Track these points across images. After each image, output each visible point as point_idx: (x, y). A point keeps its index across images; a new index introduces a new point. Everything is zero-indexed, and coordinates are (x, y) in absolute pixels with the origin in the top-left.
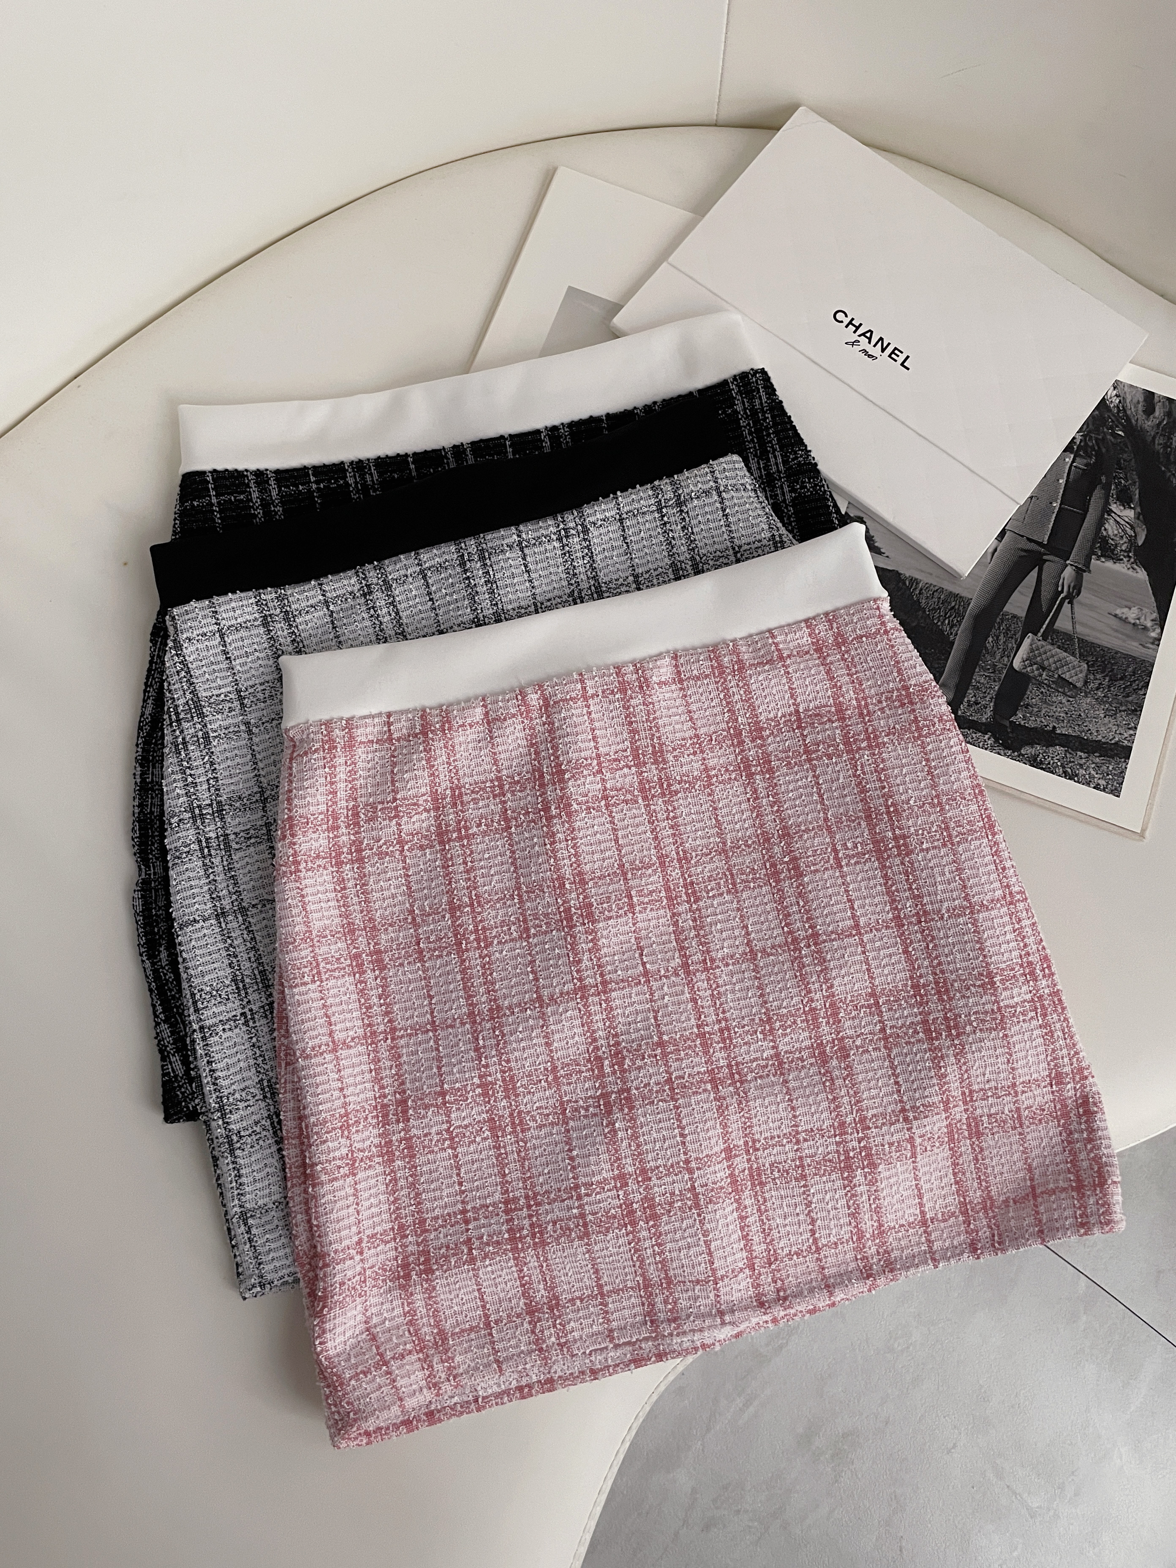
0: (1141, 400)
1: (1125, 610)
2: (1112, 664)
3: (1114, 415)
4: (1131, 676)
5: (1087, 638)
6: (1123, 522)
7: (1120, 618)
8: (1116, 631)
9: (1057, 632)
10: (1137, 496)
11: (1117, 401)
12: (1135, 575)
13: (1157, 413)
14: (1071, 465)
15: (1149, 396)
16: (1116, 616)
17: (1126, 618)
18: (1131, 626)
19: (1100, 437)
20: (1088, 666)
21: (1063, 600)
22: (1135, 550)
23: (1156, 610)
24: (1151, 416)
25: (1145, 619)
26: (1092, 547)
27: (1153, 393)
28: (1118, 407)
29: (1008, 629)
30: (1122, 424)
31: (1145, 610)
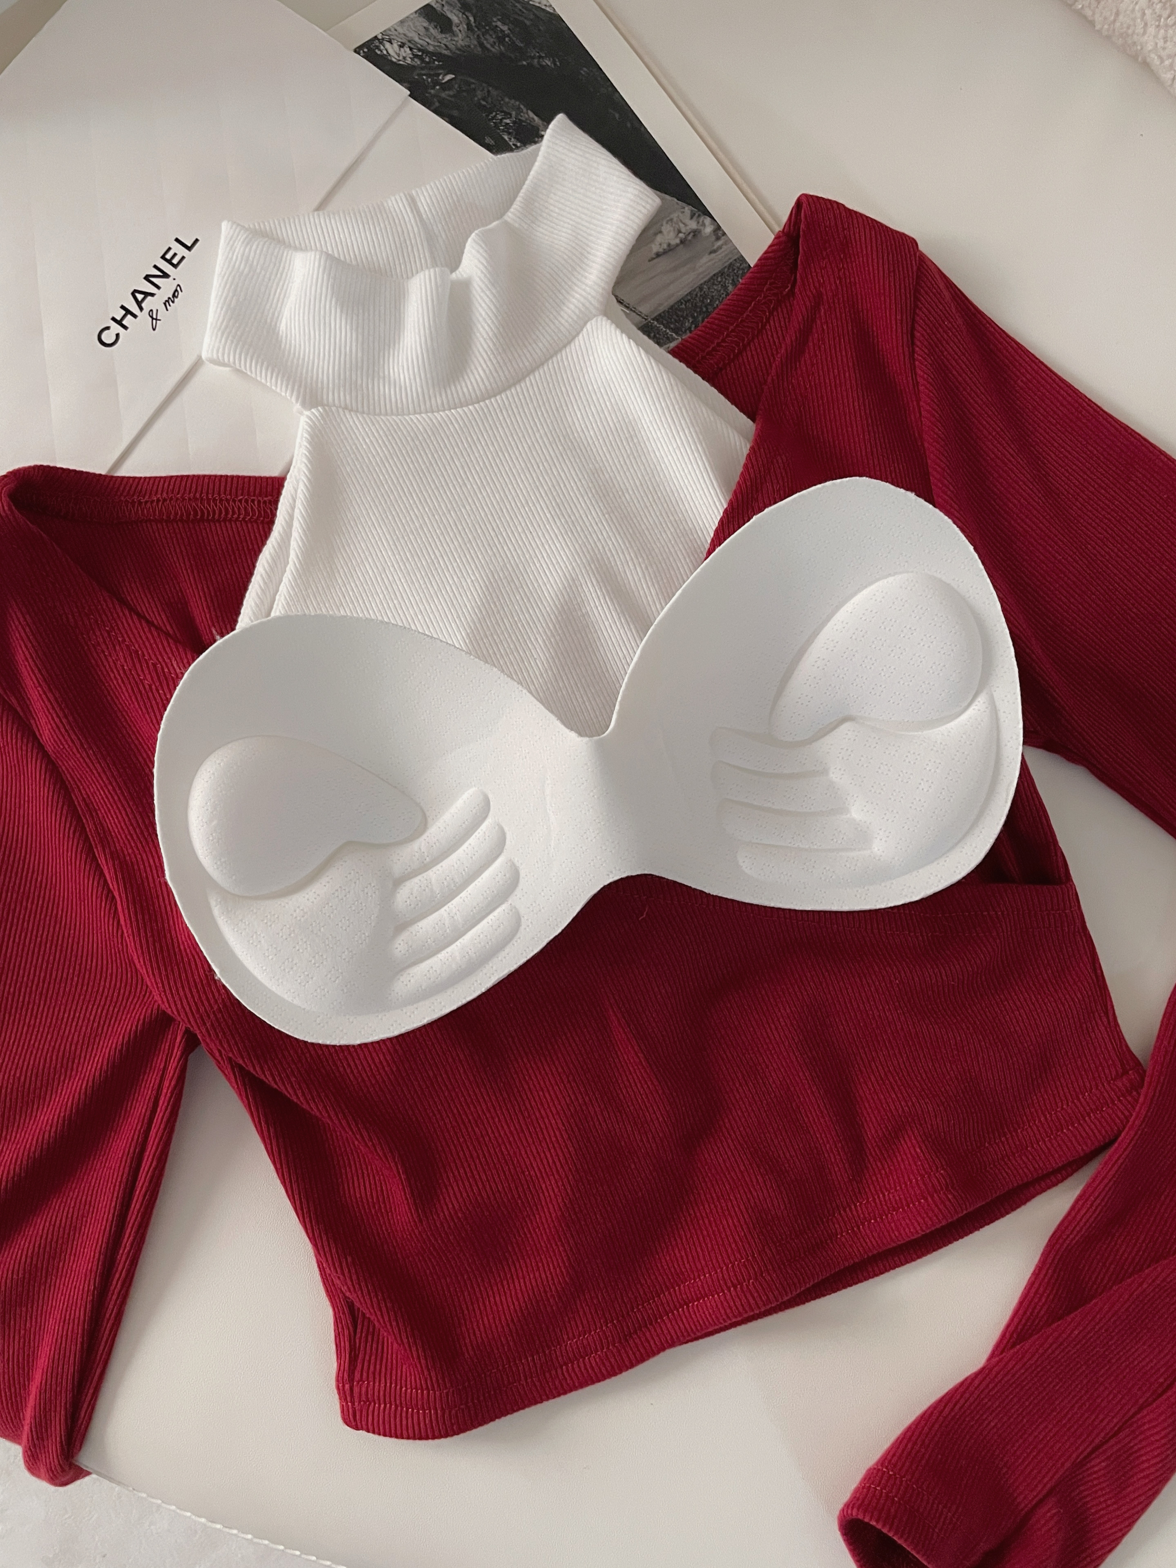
0: (426, 24)
1: (659, 238)
2: (711, 304)
3: (422, 69)
5: (662, 309)
7: (665, 252)
8: (675, 269)
10: (536, 118)
11: (408, 50)
13: (455, 19)
16: (658, 255)
17: (669, 245)
18: (682, 246)
23: (684, 204)
25: (686, 225)
28: (416, 56)
30: (438, 67)
31: (674, 216)
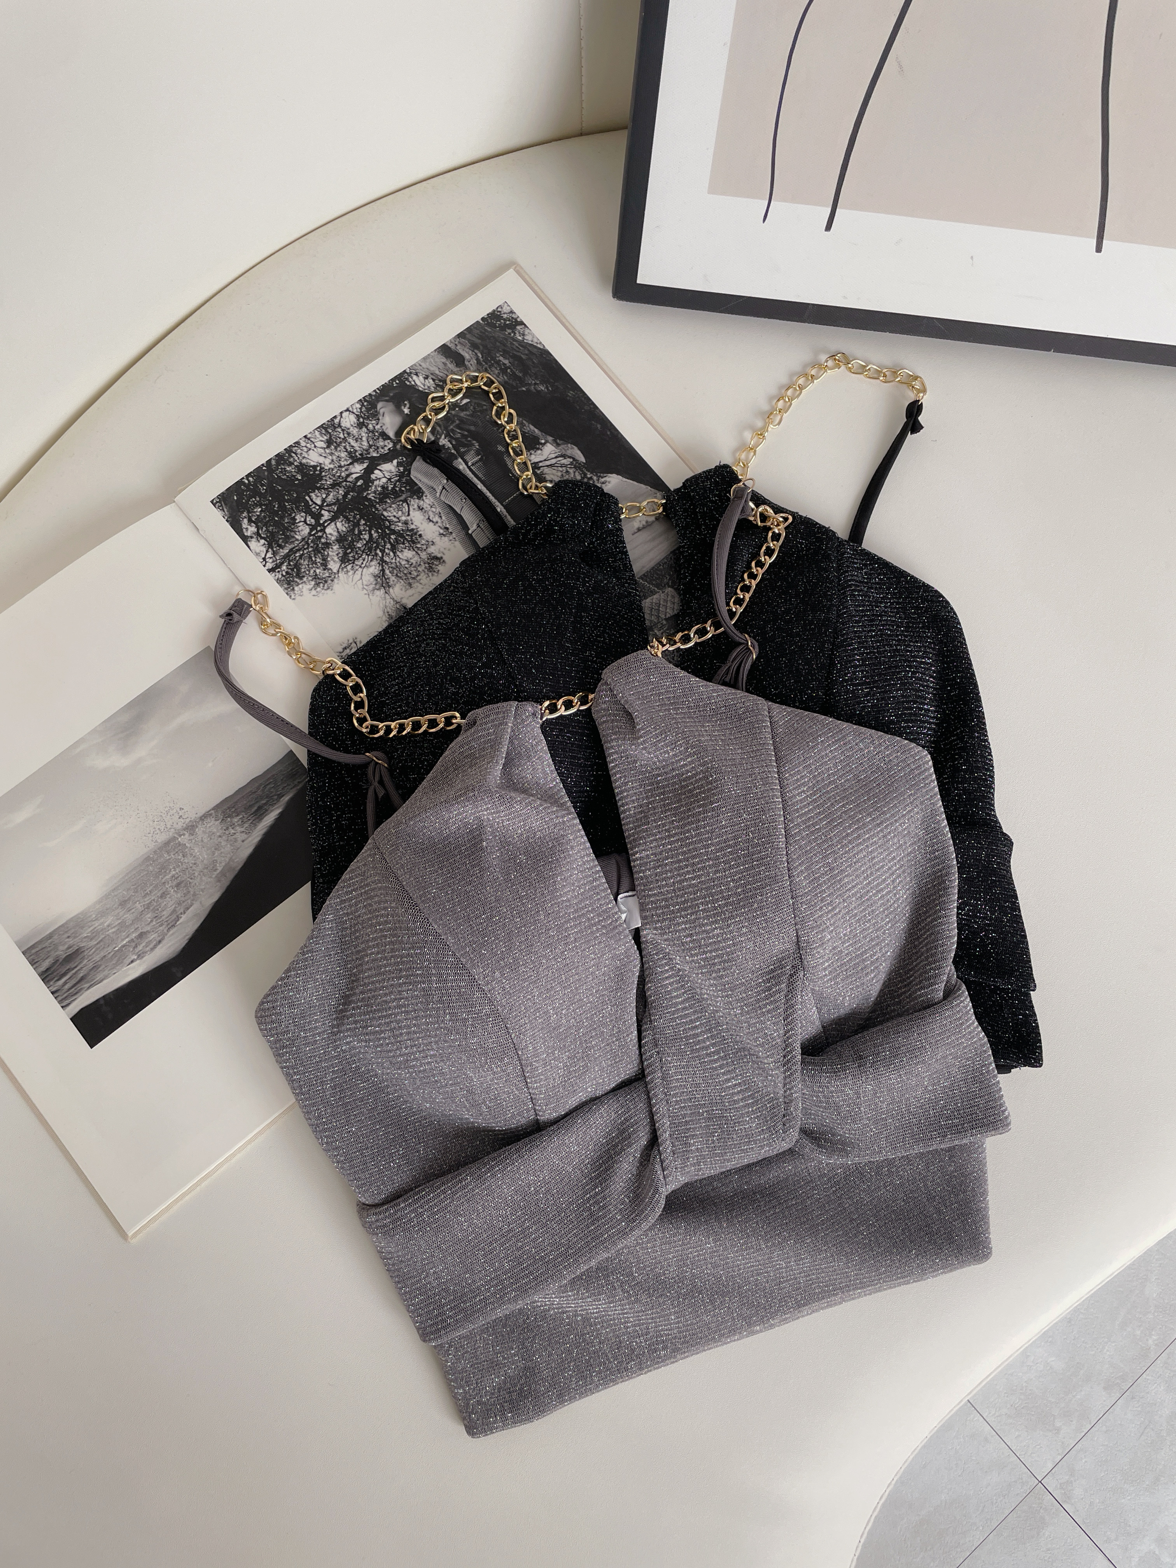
6: (554, 461)
14: (469, 467)
15: (444, 350)
19: (457, 422)
20: (672, 587)
22: (586, 468)
24: (467, 363)
27: (444, 345)
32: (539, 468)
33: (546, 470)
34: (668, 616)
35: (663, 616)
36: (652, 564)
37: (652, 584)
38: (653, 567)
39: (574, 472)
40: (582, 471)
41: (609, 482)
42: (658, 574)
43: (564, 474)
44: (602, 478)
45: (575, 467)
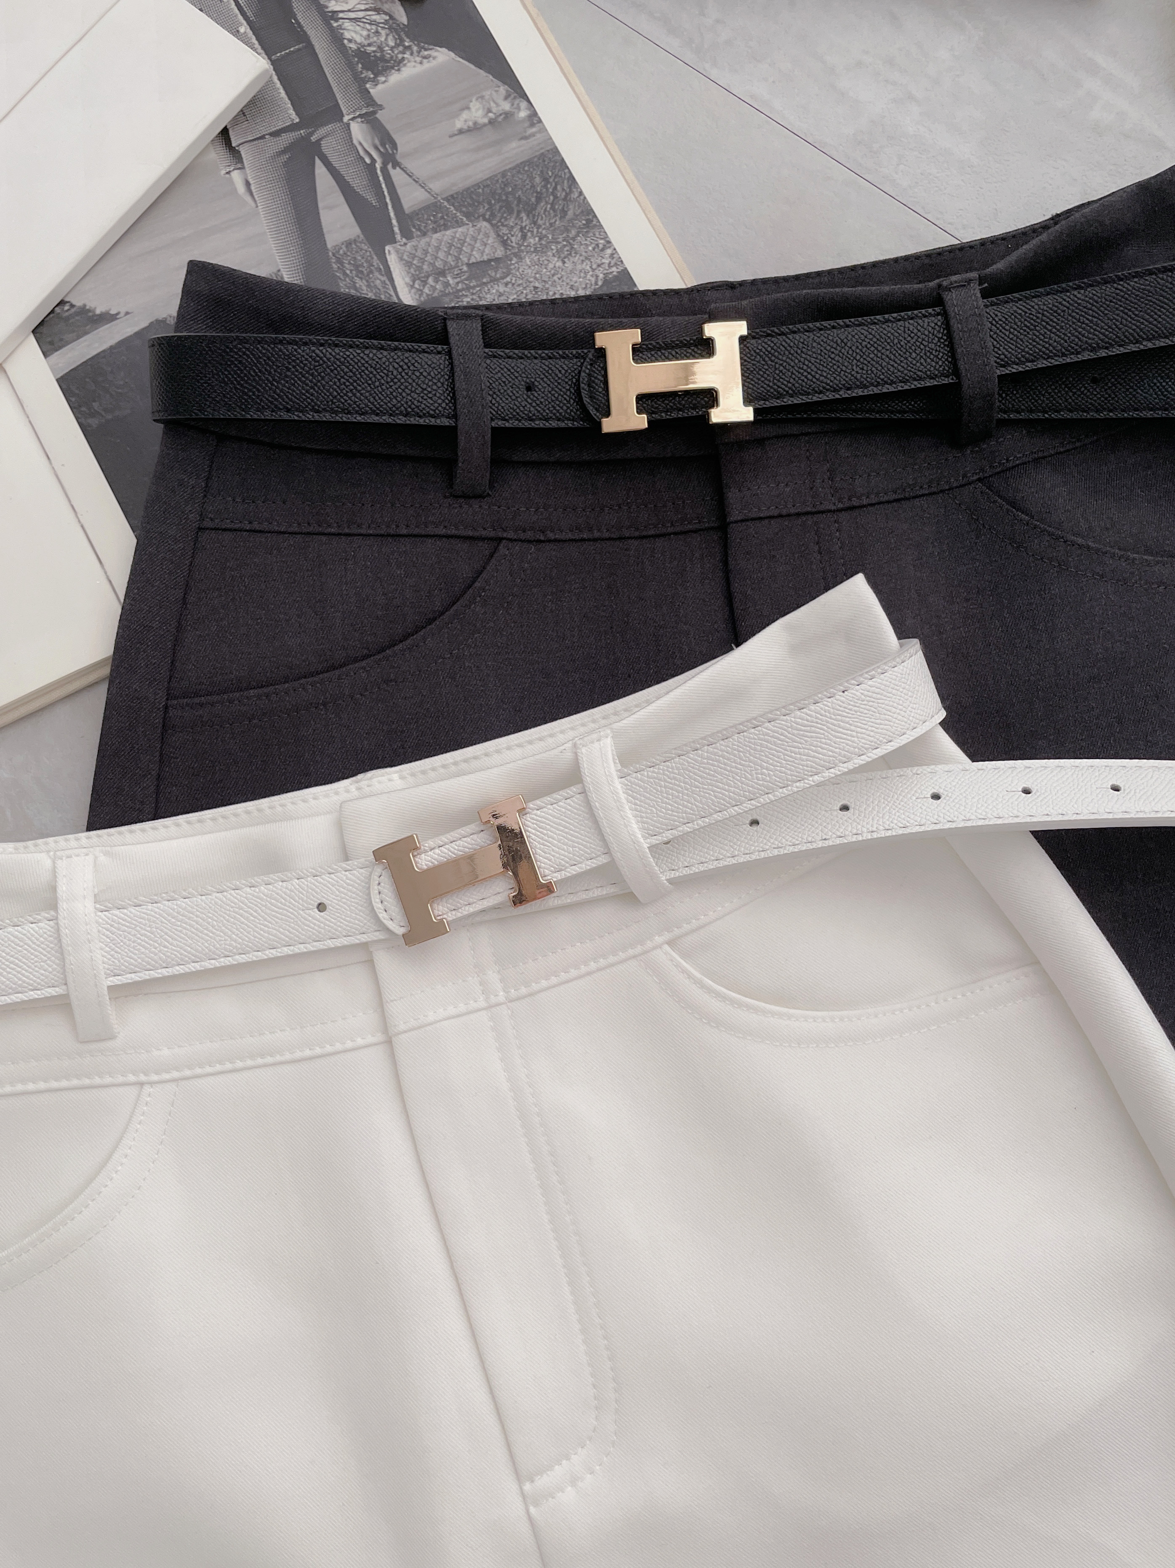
2: (512, 193)
4: (545, 186)
5: (455, 189)
6: (361, 14)
7: (469, 130)
8: (478, 150)
9: (416, 213)
12: (433, 63)
16: (461, 132)
18: (489, 127)
20: (489, 221)
21: (384, 170)
26: (356, 77)
29: (357, 267)
31: (487, 94)
32: (337, 20)
33: (347, 24)
34: (473, 260)
35: (465, 260)
36: (469, 183)
37: (461, 212)
38: (468, 189)
39: (387, 35)
40: (399, 36)
41: (434, 58)
42: (471, 198)
43: (372, 35)
44: (426, 50)
45: (390, 28)
